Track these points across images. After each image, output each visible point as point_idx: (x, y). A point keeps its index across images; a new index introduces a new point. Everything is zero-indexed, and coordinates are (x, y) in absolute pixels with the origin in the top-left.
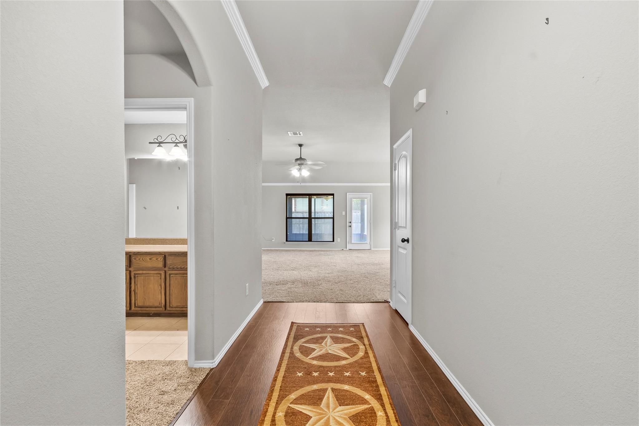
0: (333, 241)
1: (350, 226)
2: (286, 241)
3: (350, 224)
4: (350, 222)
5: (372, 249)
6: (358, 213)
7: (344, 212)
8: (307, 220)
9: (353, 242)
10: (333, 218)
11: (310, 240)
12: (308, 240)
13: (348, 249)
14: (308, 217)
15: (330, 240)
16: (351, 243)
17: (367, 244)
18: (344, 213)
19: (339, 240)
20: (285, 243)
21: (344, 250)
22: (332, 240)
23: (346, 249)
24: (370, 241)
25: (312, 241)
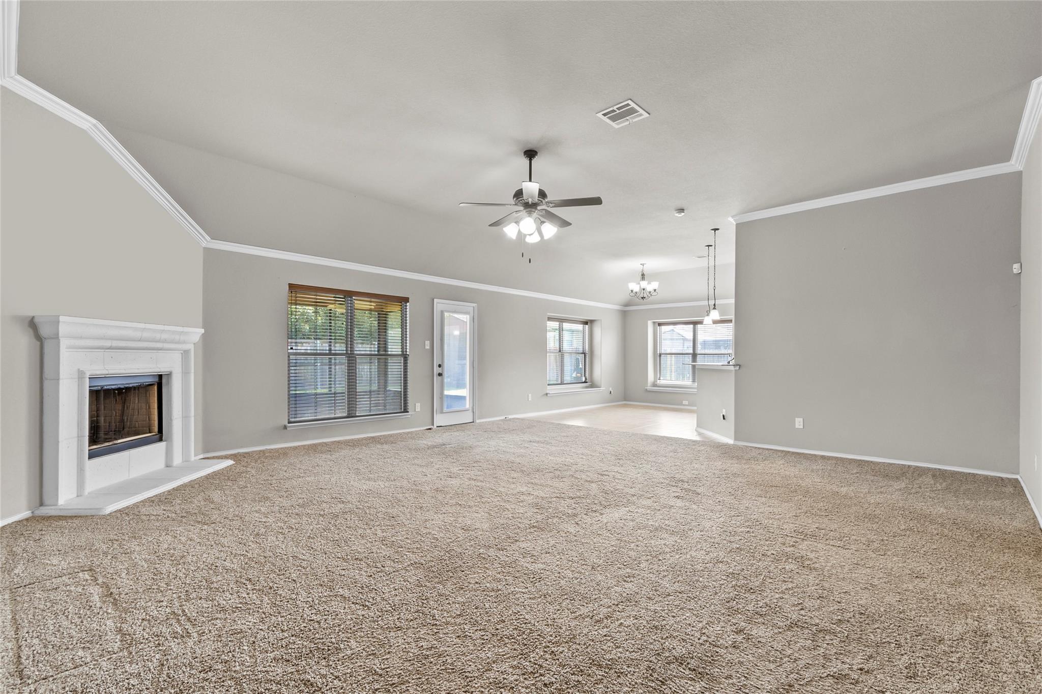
1: (440, 375)
3: (440, 370)
4: (440, 365)
5: (477, 421)
7: (429, 342)
8: (346, 361)
9: (444, 411)
10: (405, 356)
11: (353, 412)
12: (349, 416)
13: (435, 426)
14: (346, 352)
15: (400, 411)
16: (442, 413)
17: (467, 410)
18: (427, 345)
19: (418, 407)
21: (428, 429)
22: (404, 410)
23: (431, 427)
24: (472, 405)
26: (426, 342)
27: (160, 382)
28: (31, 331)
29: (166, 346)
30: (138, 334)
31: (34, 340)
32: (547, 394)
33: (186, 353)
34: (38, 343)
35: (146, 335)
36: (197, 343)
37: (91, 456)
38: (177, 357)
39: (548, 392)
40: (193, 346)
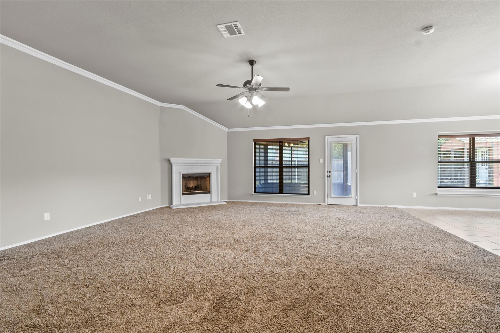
0: (309, 194)
1: (330, 176)
2: (254, 193)
3: (329, 174)
4: (330, 172)
5: (359, 205)
6: (341, 162)
7: (322, 159)
8: (278, 169)
9: (333, 196)
10: (308, 167)
11: (281, 191)
12: (278, 192)
13: (326, 204)
14: (279, 165)
15: (305, 193)
16: (331, 197)
17: (352, 198)
18: (321, 161)
19: (315, 192)
20: (253, 195)
21: (322, 206)
22: (307, 193)
23: (324, 204)
24: (355, 195)
25: (284, 193)
26: (320, 159)
27: (209, 175)
28: (169, 162)
29: (208, 165)
30: (196, 162)
31: (169, 164)
32: (436, 194)
33: (217, 166)
34: (171, 165)
35: (199, 162)
36: (221, 163)
37: (183, 194)
38: (215, 168)
39: (437, 193)
40: (219, 164)
